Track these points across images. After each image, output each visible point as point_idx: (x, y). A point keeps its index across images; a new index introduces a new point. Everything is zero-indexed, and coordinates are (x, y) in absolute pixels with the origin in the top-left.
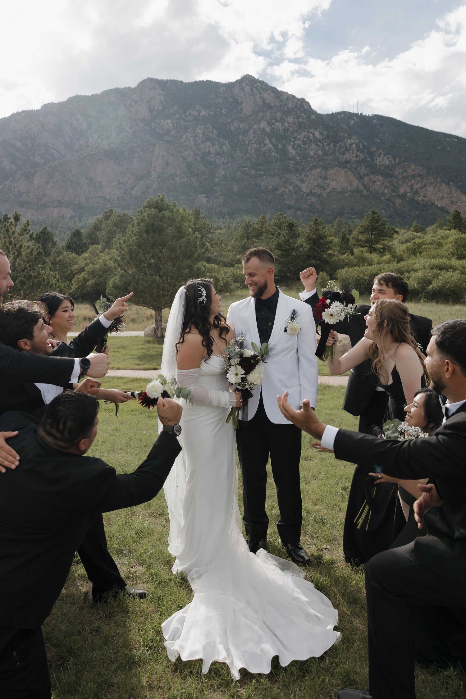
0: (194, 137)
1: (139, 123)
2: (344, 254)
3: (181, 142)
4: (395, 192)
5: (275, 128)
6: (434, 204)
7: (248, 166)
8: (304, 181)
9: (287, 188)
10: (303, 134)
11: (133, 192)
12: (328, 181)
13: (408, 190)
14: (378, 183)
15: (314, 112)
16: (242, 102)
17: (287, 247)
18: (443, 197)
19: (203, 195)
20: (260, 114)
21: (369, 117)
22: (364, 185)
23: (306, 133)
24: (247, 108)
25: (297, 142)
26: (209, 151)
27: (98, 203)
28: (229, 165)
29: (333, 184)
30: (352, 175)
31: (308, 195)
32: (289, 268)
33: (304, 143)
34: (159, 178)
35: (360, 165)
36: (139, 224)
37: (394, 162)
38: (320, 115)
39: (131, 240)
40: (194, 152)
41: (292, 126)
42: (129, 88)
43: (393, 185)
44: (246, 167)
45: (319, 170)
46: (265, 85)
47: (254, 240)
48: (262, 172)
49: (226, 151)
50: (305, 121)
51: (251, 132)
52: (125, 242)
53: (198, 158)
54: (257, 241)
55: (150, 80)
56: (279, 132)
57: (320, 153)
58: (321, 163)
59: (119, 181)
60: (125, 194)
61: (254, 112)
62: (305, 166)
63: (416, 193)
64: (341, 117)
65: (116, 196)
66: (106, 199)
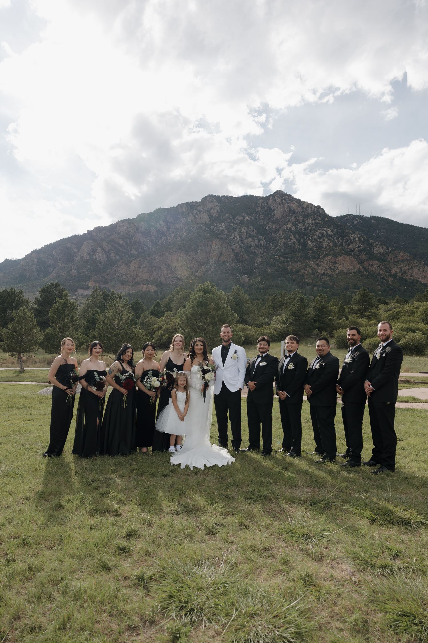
0: (240, 235)
1: (202, 226)
2: (341, 319)
3: (231, 239)
4: (388, 272)
5: (298, 227)
6: (418, 281)
8: (319, 265)
9: (306, 270)
10: (319, 231)
11: (197, 274)
12: (337, 265)
13: (398, 271)
14: (375, 266)
15: (327, 216)
16: (274, 210)
19: (246, 276)
20: (288, 218)
21: (368, 217)
22: (364, 268)
23: (321, 231)
24: (278, 214)
25: (314, 237)
26: (251, 244)
27: (173, 282)
28: (265, 254)
29: (341, 267)
30: (355, 260)
31: (322, 275)
32: (300, 329)
33: (320, 238)
34: (215, 264)
35: (361, 253)
36: (193, 302)
37: (387, 251)
38: (331, 217)
39: (188, 311)
40: (240, 245)
41: (310, 226)
42: (196, 202)
43: (387, 268)
44: (277, 255)
45: (330, 257)
46: (291, 197)
47: (278, 309)
48: (288, 259)
49: (262, 245)
50: (320, 222)
51: (281, 230)
52: (184, 312)
53: (243, 250)
54: (280, 309)
55: (210, 196)
56: (301, 230)
57: (331, 245)
58: (332, 252)
59: (188, 266)
60: (192, 275)
61: (283, 217)
62: (320, 254)
63: (405, 273)
64: (347, 218)
65: (185, 277)
66: (178, 279)
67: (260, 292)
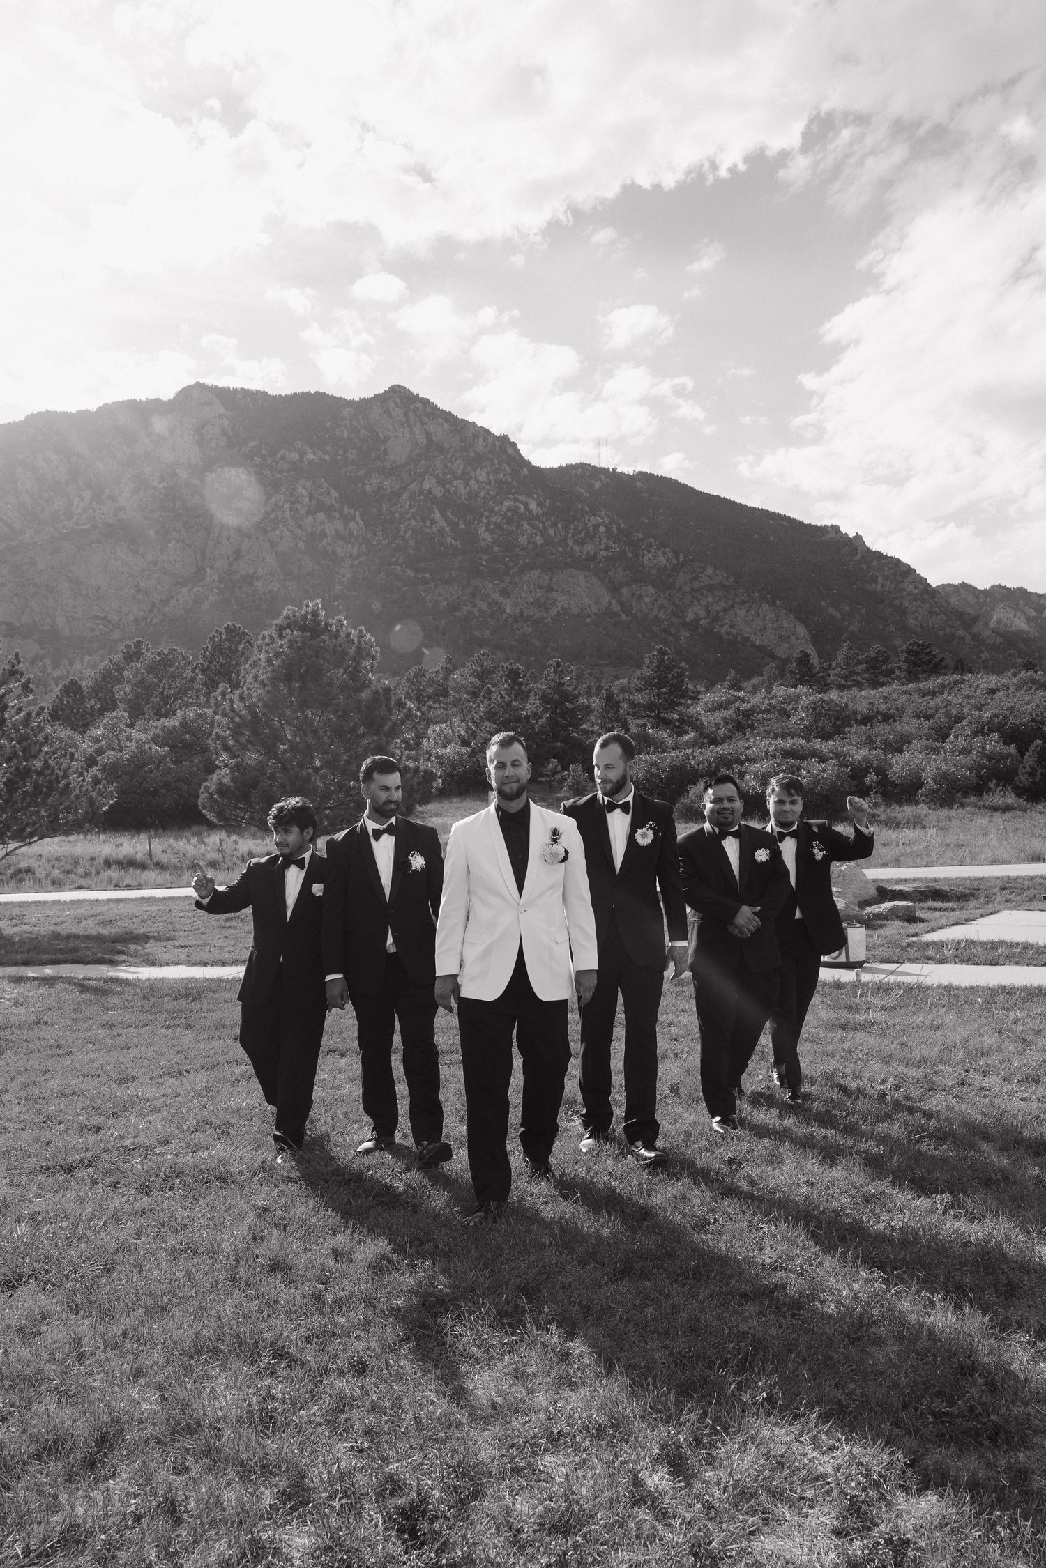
0: (292, 503)
1: (178, 470)
3: (266, 512)
4: (678, 617)
5: (452, 490)
6: (747, 639)
7: (400, 561)
8: (508, 593)
9: (475, 606)
10: (505, 503)
11: (167, 609)
12: (554, 595)
13: (702, 613)
14: (647, 600)
15: (526, 463)
16: (386, 439)
18: (765, 628)
20: (423, 463)
21: (628, 475)
22: (621, 603)
23: (512, 503)
24: (397, 450)
25: (494, 519)
26: (323, 530)
27: (93, 630)
28: (362, 558)
29: (562, 600)
30: (599, 583)
31: (516, 620)
33: (509, 521)
34: (220, 581)
35: (614, 566)
36: (268, 662)
37: (675, 562)
38: (538, 469)
39: (254, 694)
40: (292, 532)
41: (484, 488)
42: (156, 400)
43: (674, 604)
44: (396, 563)
45: (536, 573)
46: (431, 408)
48: (427, 575)
49: (355, 532)
50: (509, 479)
51: (405, 496)
53: (301, 545)
55: (200, 387)
56: (459, 497)
57: (539, 540)
58: (541, 559)
59: (138, 586)
60: (151, 611)
61: (411, 458)
62: (511, 564)
63: (716, 619)
64: (576, 473)
65: (131, 617)
66: (110, 622)
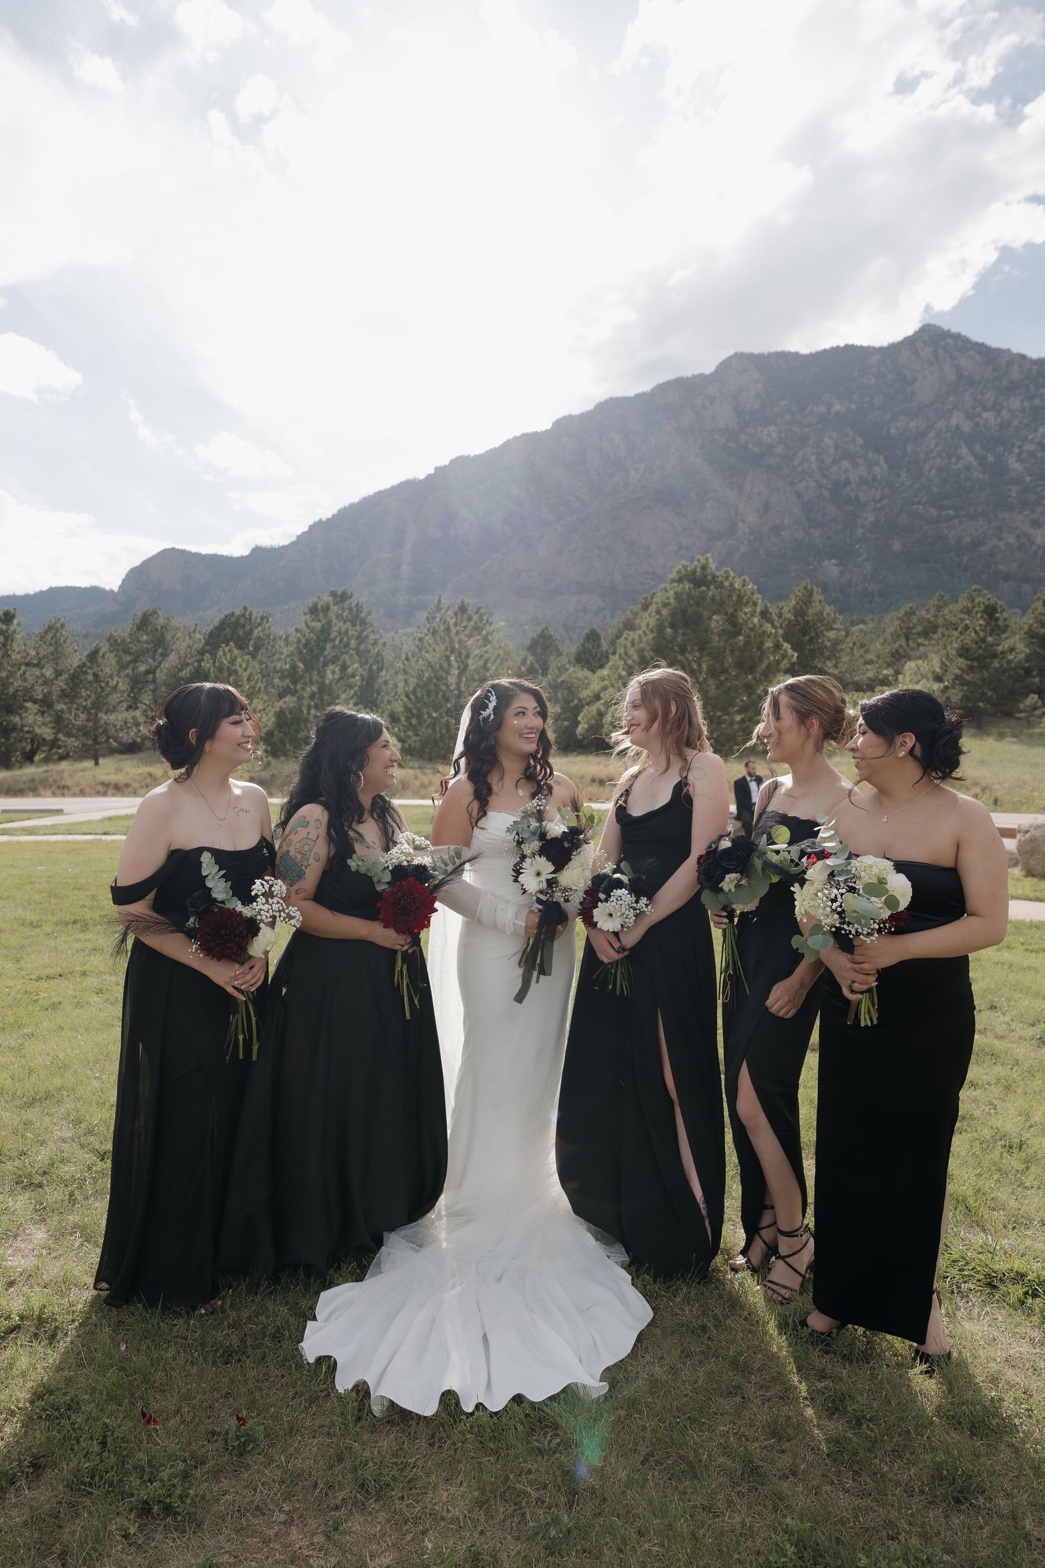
0: (819, 454)
1: (717, 437)
3: (794, 466)
5: (982, 423)
7: (923, 500)
9: (1001, 539)
16: (915, 380)
17: (981, 651)
19: (833, 561)
20: (951, 398)
24: (925, 390)
25: (1027, 447)
26: (847, 479)
28: (885, 501)
34: (751, 534)
36: (658, 612)
40: (817, 481)
41: (1017, 417)
42: (701, 375)
44: (919, 503)
46: (963, 341)
47: (920, 641)
48: (951, 512)
49: (879, 477)
51: (932, 434)
53: (826, 493)
54: (926, 642)
55: (739, 356)
56: (990, 430)
59: (680, 543)
61: (939, 396)
67: (871, 602)
